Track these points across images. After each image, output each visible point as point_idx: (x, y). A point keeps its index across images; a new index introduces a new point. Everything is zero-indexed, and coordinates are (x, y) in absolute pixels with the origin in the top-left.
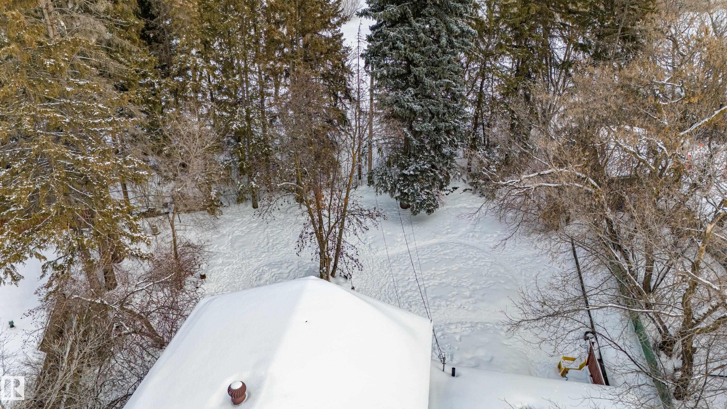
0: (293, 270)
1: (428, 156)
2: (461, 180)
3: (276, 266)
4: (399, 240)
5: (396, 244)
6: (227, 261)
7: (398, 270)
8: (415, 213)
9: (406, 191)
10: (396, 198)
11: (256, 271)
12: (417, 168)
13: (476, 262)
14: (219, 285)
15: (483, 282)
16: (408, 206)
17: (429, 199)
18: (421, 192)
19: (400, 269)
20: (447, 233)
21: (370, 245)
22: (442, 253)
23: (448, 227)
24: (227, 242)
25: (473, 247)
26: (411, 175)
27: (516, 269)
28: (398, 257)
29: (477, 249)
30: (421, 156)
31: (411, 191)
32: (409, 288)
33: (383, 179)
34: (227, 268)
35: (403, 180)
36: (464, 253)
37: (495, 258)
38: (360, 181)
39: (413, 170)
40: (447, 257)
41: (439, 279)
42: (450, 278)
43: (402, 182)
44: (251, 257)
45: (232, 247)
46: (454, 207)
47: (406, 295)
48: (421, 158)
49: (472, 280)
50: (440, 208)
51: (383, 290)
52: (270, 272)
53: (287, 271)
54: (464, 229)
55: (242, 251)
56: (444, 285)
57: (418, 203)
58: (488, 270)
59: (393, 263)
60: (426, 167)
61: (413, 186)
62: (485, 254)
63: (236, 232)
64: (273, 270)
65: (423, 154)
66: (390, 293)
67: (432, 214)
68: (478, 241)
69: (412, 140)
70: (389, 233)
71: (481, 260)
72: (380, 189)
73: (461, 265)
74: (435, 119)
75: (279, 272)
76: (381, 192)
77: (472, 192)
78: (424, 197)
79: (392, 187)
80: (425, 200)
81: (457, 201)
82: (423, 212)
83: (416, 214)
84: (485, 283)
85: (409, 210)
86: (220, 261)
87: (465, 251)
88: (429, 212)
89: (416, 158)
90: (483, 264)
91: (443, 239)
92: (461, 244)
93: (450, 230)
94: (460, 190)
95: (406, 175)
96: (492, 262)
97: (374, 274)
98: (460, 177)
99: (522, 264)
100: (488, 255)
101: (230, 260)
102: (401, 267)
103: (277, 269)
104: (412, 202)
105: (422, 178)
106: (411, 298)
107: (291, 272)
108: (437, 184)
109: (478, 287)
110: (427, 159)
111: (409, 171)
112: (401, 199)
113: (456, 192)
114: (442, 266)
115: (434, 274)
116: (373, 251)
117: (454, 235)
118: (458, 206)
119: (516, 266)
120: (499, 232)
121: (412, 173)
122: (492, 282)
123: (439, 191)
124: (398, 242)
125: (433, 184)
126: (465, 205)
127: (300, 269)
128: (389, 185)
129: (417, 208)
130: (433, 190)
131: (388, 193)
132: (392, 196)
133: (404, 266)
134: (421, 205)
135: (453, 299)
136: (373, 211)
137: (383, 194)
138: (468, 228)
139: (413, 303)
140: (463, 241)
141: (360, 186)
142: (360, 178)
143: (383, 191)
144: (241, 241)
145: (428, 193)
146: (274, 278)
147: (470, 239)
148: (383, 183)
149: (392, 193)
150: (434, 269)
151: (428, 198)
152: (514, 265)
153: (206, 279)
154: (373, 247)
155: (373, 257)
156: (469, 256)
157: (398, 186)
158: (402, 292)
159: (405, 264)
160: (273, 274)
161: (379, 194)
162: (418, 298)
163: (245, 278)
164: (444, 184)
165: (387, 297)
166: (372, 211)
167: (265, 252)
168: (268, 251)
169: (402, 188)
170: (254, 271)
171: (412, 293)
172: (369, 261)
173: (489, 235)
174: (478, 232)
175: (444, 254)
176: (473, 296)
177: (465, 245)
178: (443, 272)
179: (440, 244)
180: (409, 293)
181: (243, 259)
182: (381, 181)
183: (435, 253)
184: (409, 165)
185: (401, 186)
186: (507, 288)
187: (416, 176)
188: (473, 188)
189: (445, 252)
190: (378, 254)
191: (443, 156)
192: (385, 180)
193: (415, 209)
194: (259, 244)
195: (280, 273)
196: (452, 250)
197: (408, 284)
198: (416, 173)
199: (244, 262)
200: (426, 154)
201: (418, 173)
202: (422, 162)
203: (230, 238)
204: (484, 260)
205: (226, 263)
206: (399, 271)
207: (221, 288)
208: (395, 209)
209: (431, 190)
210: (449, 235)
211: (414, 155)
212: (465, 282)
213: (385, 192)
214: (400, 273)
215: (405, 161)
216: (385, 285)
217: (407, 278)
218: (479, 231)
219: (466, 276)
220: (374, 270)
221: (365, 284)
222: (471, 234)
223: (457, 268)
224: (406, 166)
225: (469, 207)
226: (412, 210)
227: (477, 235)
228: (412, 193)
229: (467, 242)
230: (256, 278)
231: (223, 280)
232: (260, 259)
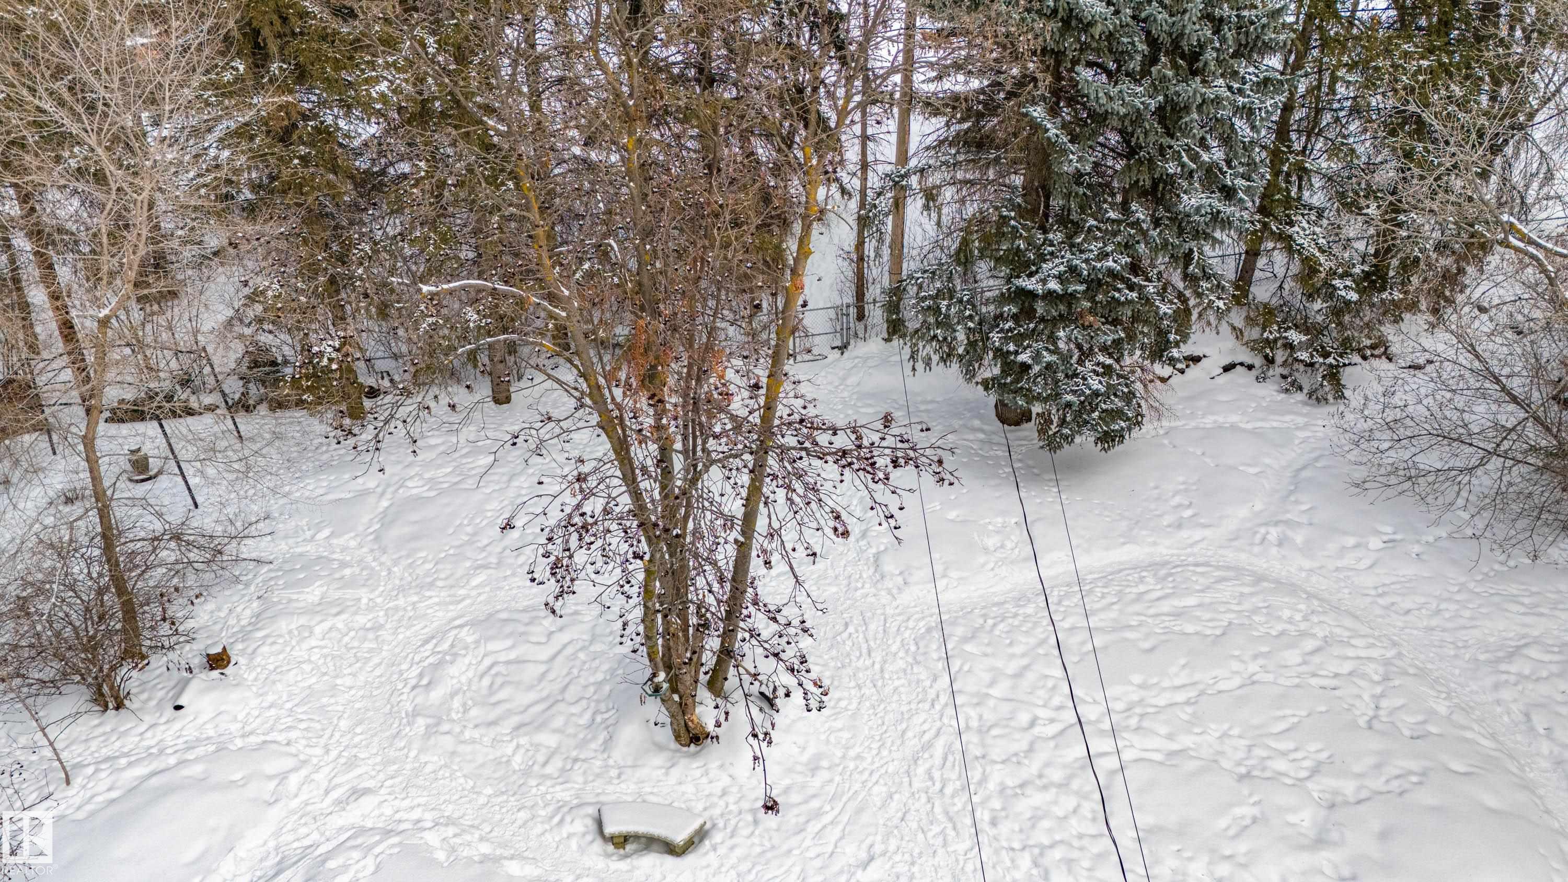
0: (570, 650)
1: (1119, 222)
2: (1225, 328)
3: (508, 629)
4: (992, 542)
5: (982, 559)
6: (337, 594)
7: (987, 677)
8: (1052, 444)
9: (1024, 357)
10: (986, 384)
11: (429, 646)
12: (1072, 269)
13: (1317, 659)
14: (270, 698)
15: (1371, 761)
16: (1026, 416)
17: (1111, 391)
18: (1080, 362)
19: (993, 669)
20: (1179, 525)
21: (877, 557)
22: (1165, 607)
23: (1177, 500)
24: (365, 519)
25: (1291, 588)
26: (1050, 295)
27: (1498, 702)
28: (985, 617)
29: (1310, 596)
30: (1092, 222)
31: (1048, 357)
32: (1033, 767)
33: (937, 310)
34: (326, 625)
35: (1015, 318)
36: (1256, 610)
37: (1395, 644)
38: (860, 327)
39: (1060, 277)
40: (1190, 628)
41: (1163, 730)
42: (1215, 729)
43: (1010, 324)
44: (432, 585)
45: (377, 539)
46: (1193, 424)
47: (1024, 806)
48: (1090, 230)
49: (1313, 747)
50: (1148, 427)
51: (921, 770)
52: (482, 650)
53: (544, 654)
54: (1243, 512)
55: (408, 556)
56: (1192, 765)
57: (1069, 405)
58: (1377, 698)
59: (965, 640)
60: (1110, 263)
61: (1053, 339)
62: (1348, 622)
63: (410, 484)
64: (492, 646)
65: (1099, 215)
66: (948, 791)
67: (1118, 448)
68: (1307, 564)
69: (1064, 152)
70: (952, 515)
71: (1337, 650)
72: (926, 349)
73: (1253, 667)
74: (1164, 67)
75: (512, 655)
76: (928, 363)
77: (1254, 373)
78: (1095, 383)
79: (972, 344)
80: (1096, 394)
81: (1203, 403)
82: (1085, 440)
83: (1060, 447)
84: (1378, 766)
85: (1029, 429)
86: (313, 593)
87: (1257, 601)
88: (1108, 439)
89: (1072, 227)
90: (1346, 667)
91: (1165, 549)
92: (1238, 571)
93: (1188, 513)
94: (1213, 364)
95: (1032, 295)
96: (1387, 663)
97: (888, 689)
98: (1221, 314)
99: (1522, 677)
100: (1365, 630)
101: (349, 593)
102: (999, 664)
103: (509, 643)
104: (1045, 400)
105: (1092, 311)
106: (1046, 824)
107: (560, 658)
108: (1146, 336)
109: (1349, 787)
110: (1115, 234)
111: (1044, 281)
112: (1002, 386)
113: (1194, 371)
114: (1173, 670)
115: (1141, 701)
116: (888, 583)
117: (1207, 533)
118: (1209, 421)
119: (1496, 687)
120: (1389, 529)
121: (1053, 285)
122: (1413, 765)
123: (1147, 363)
124: (986, 550)
125: (1131, 338)
126: (1234, 418)
127: (597, 647)
128: (961, 336)
129: (1063, 422)
130: (1127, 360)
131: (955, 366)
132: (970, 375)
133: (1012, 656)
134: (1078, 414)
135: (1242, 847)
136: (875, 438)
137: (938, 369)
138: (1259, 506)
139: (1057, 854)
140: (1244, 558)
141: (861, 343)
142: (861, 317)
143: (935, 358)
144: (415, 517)
145: (1108, 370)
146: (486, 681)
147: (1274, 551)
148: (938, 324)
149: (970, 363)
150: (1137, 679)
151: (1109, 386)
152: (1489, 681)
153: (229, 670)
154: (889, 566)
155: (889, 611)
156: (1280, 627)
157: (995, 337)
158: (1003, 789)
159: (1018, 650)
160: (487, 662)
161: (920, 366)
162: (1075, 826)
163: (378, 672)
164: (1172, 337)
165: (938, 810)
166: (871, 437)
167: (486, 567)
168: (499, 564)
169: (1012, 347)
170: (426, 642)
171: (1049, 795)
172: (872, 627)
173: (1351, 541)
174: (1299, 524)
175: (1178, 614)
176: (1334, 835)
177: (1259, 579)
178: (1180, 697)
179: (1153, 566)
180: (1037, 799)
181: (401, 590)
182: (931, 320)
183: (1137, 607)
184: (1042, 258)
185: (1006, 339)
186: (1491, 801)
187: (1068, 298)
188: (1258, 361)
189: (1177, 602)
190: (905, 598)
191: (1180, 223)
192: (947, 316)
193: (1054, 428)
194: (475, 534)
195: (518, 661)
196: (1207, 598)
197: (1031, 750)
198: (1072, 288)
199: (401, 602)
200: (1112, 215)
201: (1081, 288)
202: (1095, 246)
203: (385, 503)
204: (1351, 653)
205: (331, 604)
206: (992, 684)
207: (273, 712)
208: (977, 423)
209: (1118, 361)
210: (1184, 534)
211: (1064, 220)
212: (1284, 754)
213: (943, 360)
214: (995, 692)
215: (1030, 242)
216: (927, 746)
217: (1024, 718)
218: (1304, 519)
219: (1282, 726)
220: (889, 667)
221: (846, 735)
222: (1274, 533)
223: (1237, 681)
224: (1028, 263)
225: (1249, 426)
226: (1042, 431)
227: (1299, 538)
228: (1049, 366)
229: (1261, 564)
230: (421, 676)
231: (291, 677)
232: (462, 592)
